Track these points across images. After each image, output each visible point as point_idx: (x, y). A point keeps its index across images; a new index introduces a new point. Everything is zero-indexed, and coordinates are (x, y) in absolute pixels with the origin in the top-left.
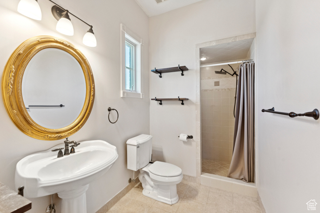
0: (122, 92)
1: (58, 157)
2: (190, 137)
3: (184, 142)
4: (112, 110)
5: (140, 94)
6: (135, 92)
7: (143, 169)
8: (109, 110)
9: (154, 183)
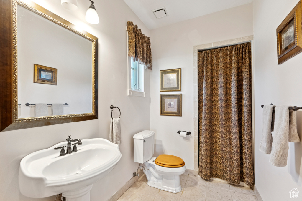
0: (128, 91)
1: (61, 155)
2: (189, 133)
3: (184, 137)
4: (114, 108)
5: (143, 93)
6: (138, 91)
7: (148, 162)
8: (112, 108)
9: (158, 175)
